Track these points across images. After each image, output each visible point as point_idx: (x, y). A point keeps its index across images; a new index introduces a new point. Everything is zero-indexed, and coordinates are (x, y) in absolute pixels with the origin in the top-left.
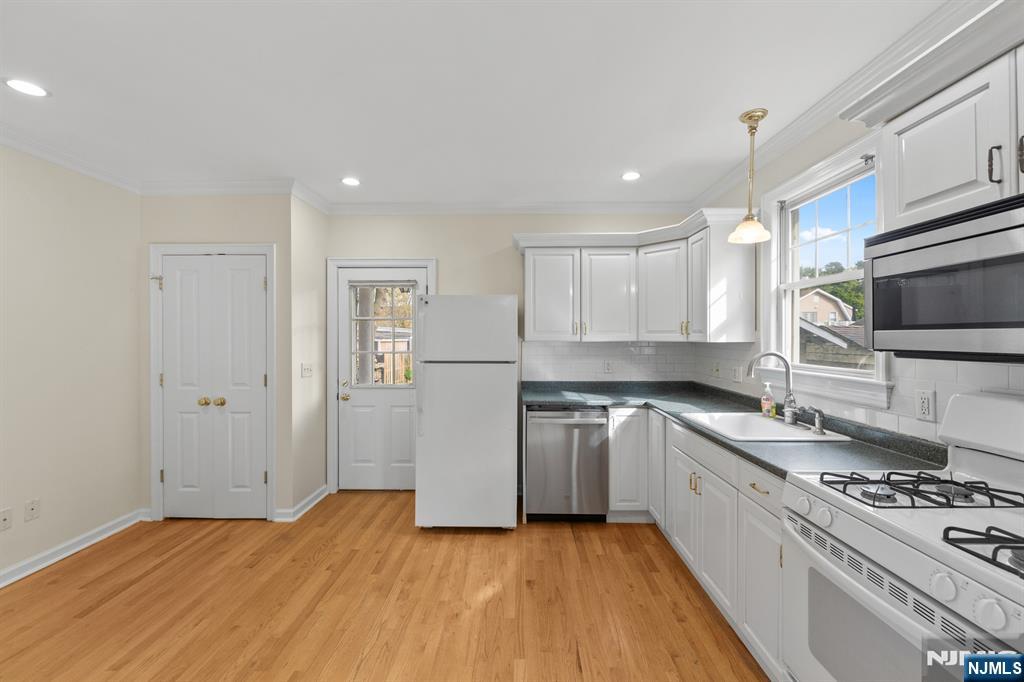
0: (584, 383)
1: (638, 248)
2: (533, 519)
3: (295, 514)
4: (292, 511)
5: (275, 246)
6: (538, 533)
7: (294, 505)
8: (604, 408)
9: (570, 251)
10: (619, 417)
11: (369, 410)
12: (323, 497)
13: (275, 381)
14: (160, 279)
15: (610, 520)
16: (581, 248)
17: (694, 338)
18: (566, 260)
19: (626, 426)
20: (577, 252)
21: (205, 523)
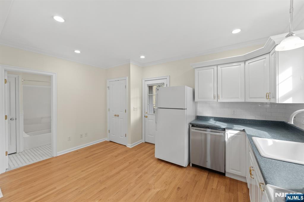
0: (222, 118)
1: (245, 61)
2: (194, 166)
3: (131, 146)
4: (130, 145)
5: (127, 77)
6: (194, 171)
7: (131, 144)
8: (224, 130)
9: (213, 67)
10: (230, 134)
11: (152, 121)
12: (141, 143)
13: (127, 111)
14: (109, 87)
15: (226, 175)
16: (217, 65)
17: (272, 101)
18: (211, 71)
19: (233, 138)
20: (215, 68)
21: (115, 143)
